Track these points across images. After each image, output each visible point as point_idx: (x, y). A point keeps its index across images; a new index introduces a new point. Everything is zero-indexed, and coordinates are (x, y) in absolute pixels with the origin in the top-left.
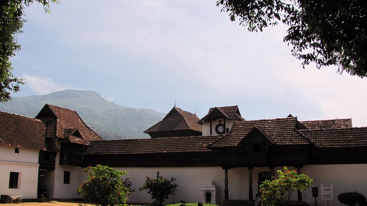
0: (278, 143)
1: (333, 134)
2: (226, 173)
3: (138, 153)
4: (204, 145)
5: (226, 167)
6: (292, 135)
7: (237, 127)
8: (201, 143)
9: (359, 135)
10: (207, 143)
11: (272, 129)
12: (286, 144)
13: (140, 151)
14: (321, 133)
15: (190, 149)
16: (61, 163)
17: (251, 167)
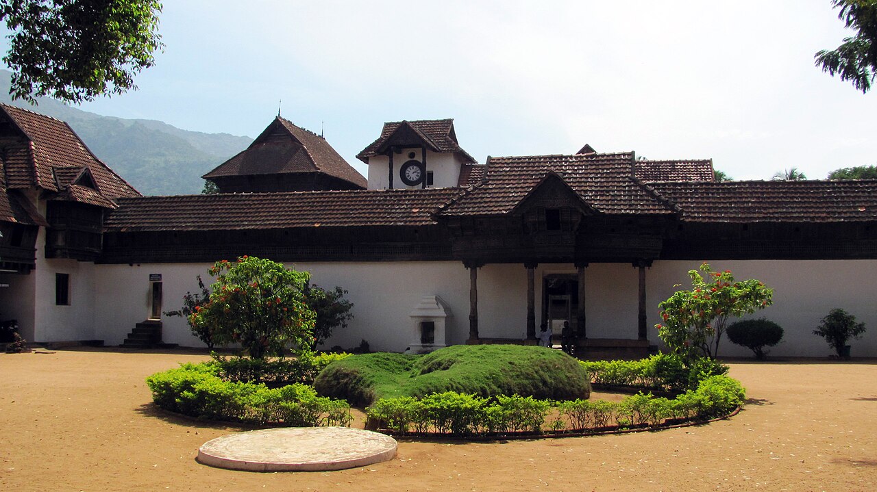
0: (602, 209)
1: (713, 194)
2: (474, 277)
3: (247, 228)
4: (414, 210)
5: (473, 263)
6: (629, 194)
7: (496, 170)
8: (405, 206)
9: (769, 198)
10: (420, 206)
11: (581, 178)
12: (619, 212)
13: (253, 223)
14: (686, 190)
15: (380, 219)
16: (50, 253)
17: (531, 264)
